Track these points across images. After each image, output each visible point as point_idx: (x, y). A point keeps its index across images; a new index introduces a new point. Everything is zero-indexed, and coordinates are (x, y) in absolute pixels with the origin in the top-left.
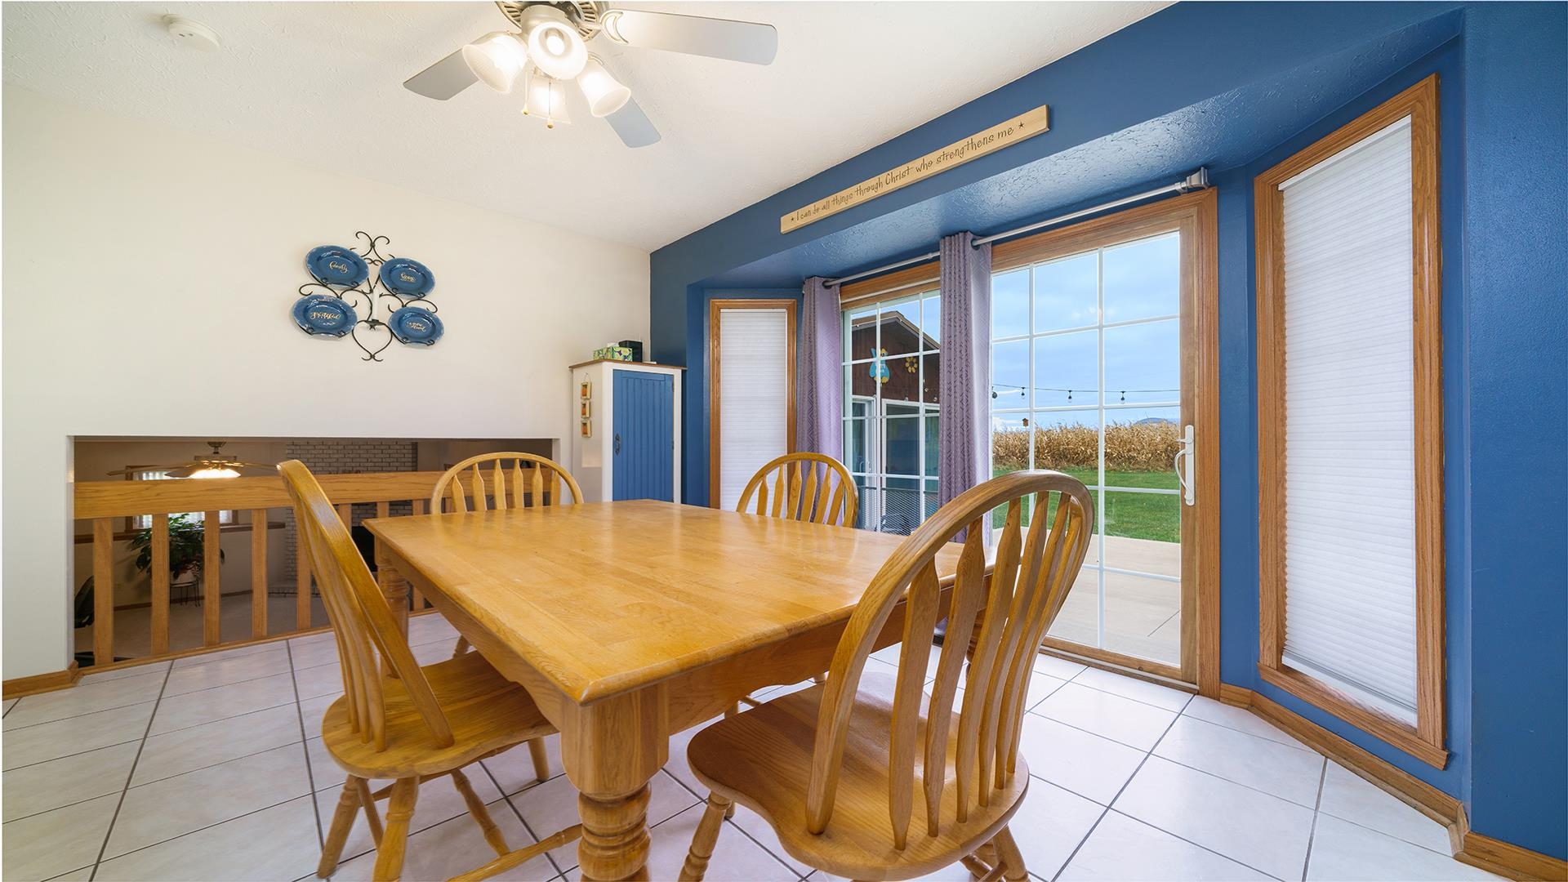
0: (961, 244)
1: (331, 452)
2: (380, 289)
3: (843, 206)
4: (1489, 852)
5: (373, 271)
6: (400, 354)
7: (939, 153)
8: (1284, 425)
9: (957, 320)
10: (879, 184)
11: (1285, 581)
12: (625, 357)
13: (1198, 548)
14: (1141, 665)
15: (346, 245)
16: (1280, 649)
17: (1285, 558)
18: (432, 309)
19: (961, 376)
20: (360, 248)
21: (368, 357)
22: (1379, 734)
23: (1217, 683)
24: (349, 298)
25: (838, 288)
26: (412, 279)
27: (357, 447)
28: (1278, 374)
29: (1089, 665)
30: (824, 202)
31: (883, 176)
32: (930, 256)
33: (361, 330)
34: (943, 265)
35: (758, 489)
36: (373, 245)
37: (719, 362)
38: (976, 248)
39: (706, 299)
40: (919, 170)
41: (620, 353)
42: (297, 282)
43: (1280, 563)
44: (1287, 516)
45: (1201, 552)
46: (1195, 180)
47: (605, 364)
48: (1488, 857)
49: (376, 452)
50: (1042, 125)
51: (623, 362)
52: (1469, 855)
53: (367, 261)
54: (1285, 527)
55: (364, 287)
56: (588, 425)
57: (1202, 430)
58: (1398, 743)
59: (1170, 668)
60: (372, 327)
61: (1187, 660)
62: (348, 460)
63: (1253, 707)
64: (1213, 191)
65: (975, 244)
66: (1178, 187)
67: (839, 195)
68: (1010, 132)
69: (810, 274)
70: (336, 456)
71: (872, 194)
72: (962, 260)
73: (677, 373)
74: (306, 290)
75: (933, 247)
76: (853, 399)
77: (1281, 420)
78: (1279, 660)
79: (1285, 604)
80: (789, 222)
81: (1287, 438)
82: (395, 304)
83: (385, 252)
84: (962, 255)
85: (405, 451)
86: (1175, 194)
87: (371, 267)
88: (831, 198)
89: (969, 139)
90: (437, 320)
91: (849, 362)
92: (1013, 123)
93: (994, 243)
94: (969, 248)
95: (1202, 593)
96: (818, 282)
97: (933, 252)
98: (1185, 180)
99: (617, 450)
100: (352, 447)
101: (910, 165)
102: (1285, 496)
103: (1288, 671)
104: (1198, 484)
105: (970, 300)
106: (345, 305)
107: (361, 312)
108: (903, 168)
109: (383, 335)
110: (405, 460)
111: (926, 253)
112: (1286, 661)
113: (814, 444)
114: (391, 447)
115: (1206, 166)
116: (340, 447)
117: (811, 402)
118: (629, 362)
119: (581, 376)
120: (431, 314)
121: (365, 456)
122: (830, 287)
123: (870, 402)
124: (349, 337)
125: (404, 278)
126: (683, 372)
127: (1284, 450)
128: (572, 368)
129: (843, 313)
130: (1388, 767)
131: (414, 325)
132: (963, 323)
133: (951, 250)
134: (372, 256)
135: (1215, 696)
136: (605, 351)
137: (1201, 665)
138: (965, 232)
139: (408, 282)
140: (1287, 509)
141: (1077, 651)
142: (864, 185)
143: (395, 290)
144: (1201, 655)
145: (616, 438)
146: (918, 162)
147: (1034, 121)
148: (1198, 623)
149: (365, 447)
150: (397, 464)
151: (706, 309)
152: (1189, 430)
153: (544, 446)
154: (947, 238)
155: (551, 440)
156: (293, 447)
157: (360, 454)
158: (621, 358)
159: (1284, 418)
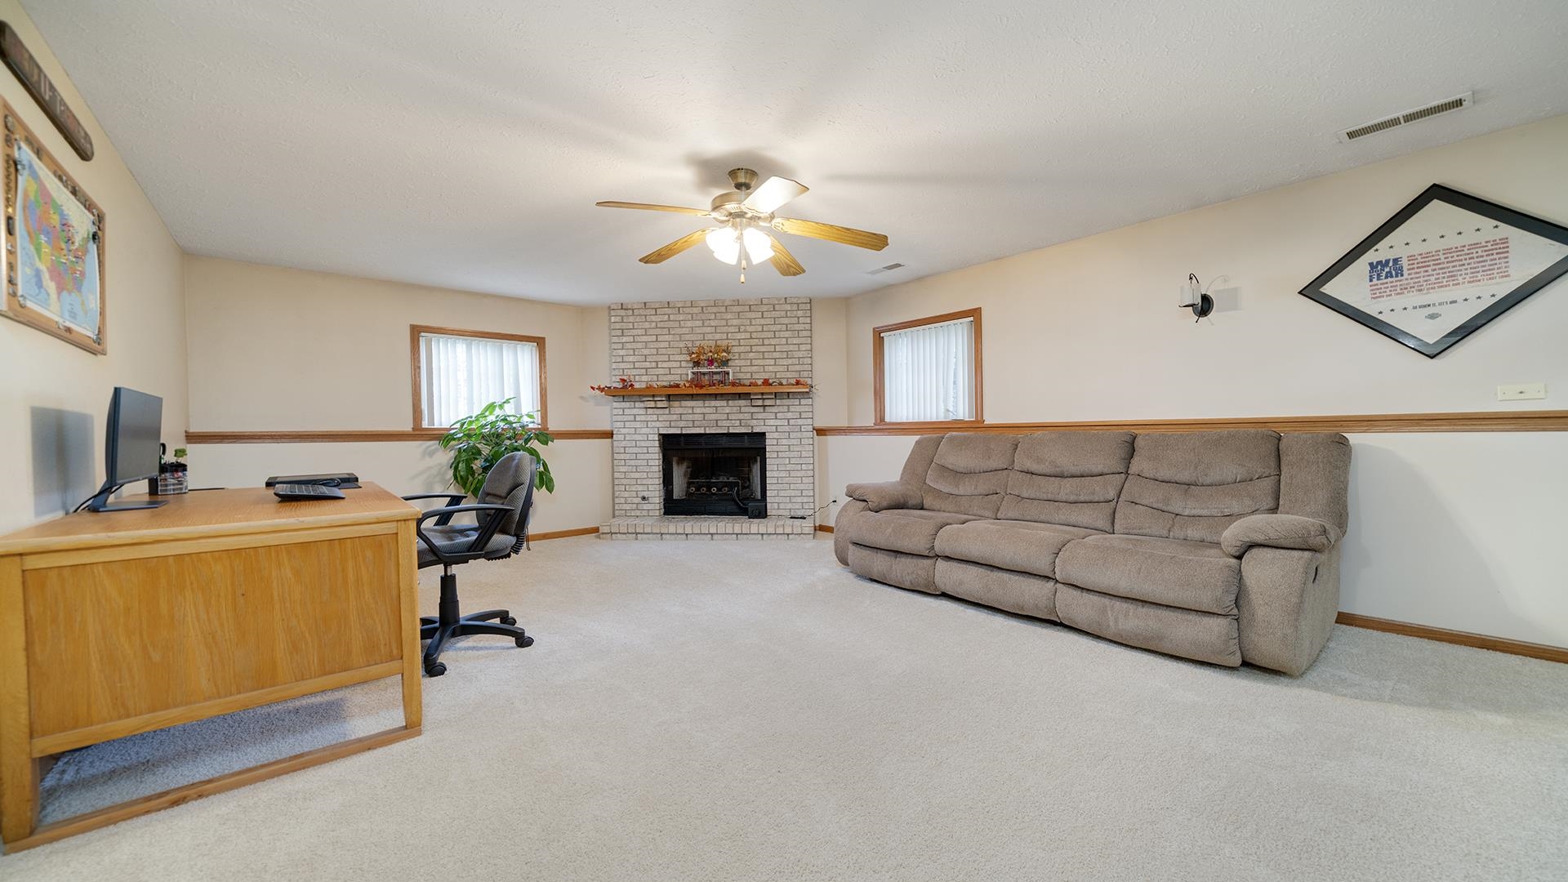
1: (681, 317)
27: (723, 309)
49: (753, 315)
70: (689, 324)
85: (800, 313)
100: (715, 310)
114: (777, 307)
116: (695, 310)
121: (735, 322)
149: (735, 309)
150: (787, 334)
156: (623, 313)
157: (727, 320)
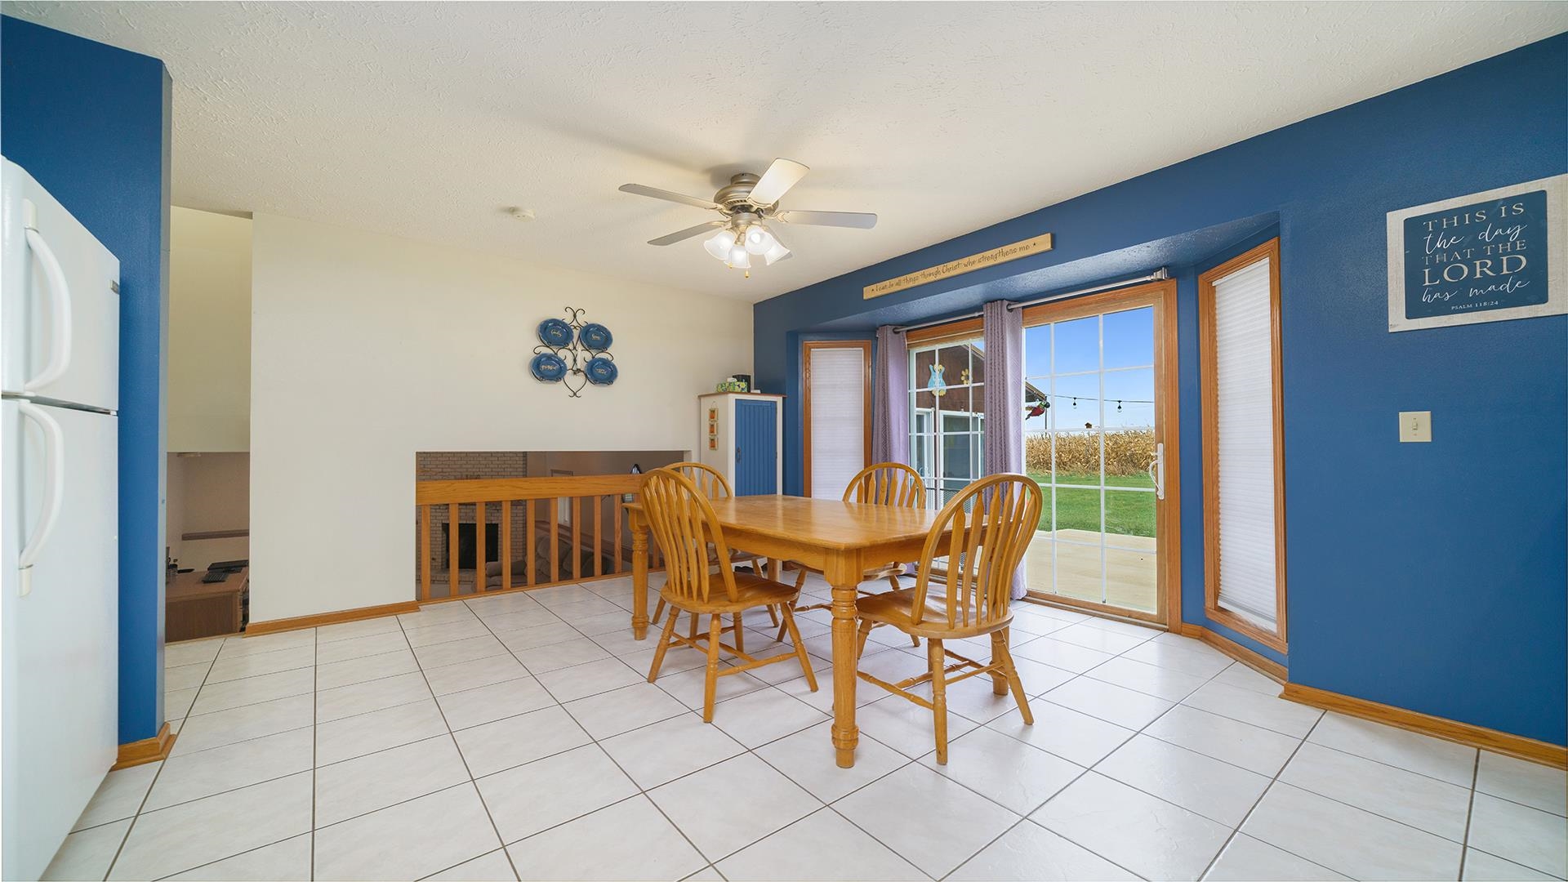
0: (999, 309)
1: (456, 459)
2: (579, 347)
3: (911, 285)
4: (1296, 692)
5: (576, 333)
6: (593, 392)
7: (980, 255)
8: (1217, 444)
9: (996, 364)
10: (938, 272)
11: (1220, 549)
12: (743, 389)
13: (1166, 530)
14: (1130, 614)
15: (559, 317)
16: (1217, 596)
17: (1219, 534)
18: (610, 358)
19: (999, 406)
20: (568, 318)
21: (572, 394)
22: (1262, 640)
23: (1179, 623)
24: (562, 353)
25: (905, 334)
26: (598, 338)
28: (1213, 410)
29: (1094, 615)
30: (897, 280)
31: (941, 267)
32: (977, 314)
33: (569, 376)
34: (987, 322)
35: (857, 486)
36: (575, 316)
37: (810, 391)
38: (1009, 310)
39: (800, 342)
40: (966, 266)
41: (739, 386)
42: (530, 345)
43: (1216, 538)
44: (1220, 506)
45: (1169, 532)
46: (1158, 275)
47: (730, 395)
48: (1295, 695)
49: (493, 459)
50: (1048, 246)
51: (741, 393)
52: (1288, 695)
53: (572, 327)
54: (1219, 514)
55: (571, 346)
56: (716, 440)
57: (1168, 444)
58: (1268, 643)
59: (1149, 615)
60: (575, 373)
61: (1161, 609)
62: (470, 466)
63: (1203, 638)
64: (1174, 282)
65: (1009, 308)
66: (1148, 278)
67: (909, 276)
68: (1027, 248)
69: (883, 324)
71: (932, 279)
72: (999, 320)
73: (779, 400)
74: (537, 351)
75: (979, 308)
76: (918, 412)
77: (1216, 441)
78: (1216, 603)
79: (1219, 565)
80: (870, 292)
81: (1219, 453)
82: (588, 356)
83: (582, 319)
84: (999, 317)
85: (517, 458)
86: (1147, 282)
87: (574, 330)
88: (902, 278)
89: (1000, 249)
90: (614, 366)
91: (914, 390)
92: (1029, 242)
93: (1024, 307)
94: (1006, 311)
95: (1169, 561)
96: (890, 329)
97: (979, 312)
98: (1153, 274)
99: (738, 459)
101: (960, 261)
102: (1219, 492)
103: (1223, 610)
104: (1167, 484)
105: (1006, 350)
106: (560, 359)
107: (569, 363)
108: (954, 263)
109: (581, 378)
110: (518, 466)
111: (974, 312)
112: (1221, 604)
113: (887, 454)
115: (1165, 267)
117: (885, 422)
118: (745, 393)
119: (708, 404)
120: (610, 362)
122: (898, 332)
123: (928, 413)
124: (562, 381)
125: (594, 337)
126: (784, 398)
127: (1218, 461)
128: (700, 397)
129: (909, 351)
130: (1265, 659)
131: (600, 371)
132: (1001, 367)
133: (991, 313)
134: (575, 323)
135: (1178, 633)
136: (727, 385)
137: (1170, 610)
138: (1002, 300)
139: (596, 340)
140: (1220, 501)
141: (1087, 606)
142: (927, 271)
143: (589, 346)
144: (1169, 604)
145: (738, 451)
146: (966, 260)
147: (1042, 243)
148: (1167, 582)
150: (511, 470)
151: (800, 349)
152: (1161, 446)
153: (678, 456)
154: (989, 304)
155: (682, 452)
158: (739, 390)
159: (1217, 439)
